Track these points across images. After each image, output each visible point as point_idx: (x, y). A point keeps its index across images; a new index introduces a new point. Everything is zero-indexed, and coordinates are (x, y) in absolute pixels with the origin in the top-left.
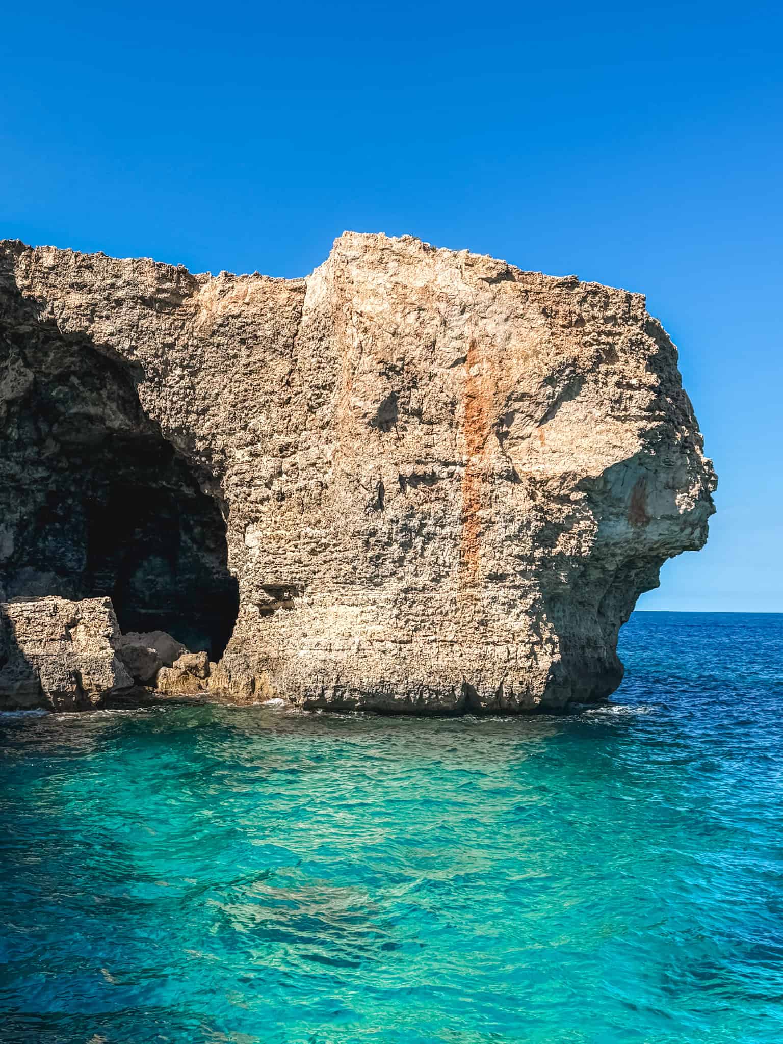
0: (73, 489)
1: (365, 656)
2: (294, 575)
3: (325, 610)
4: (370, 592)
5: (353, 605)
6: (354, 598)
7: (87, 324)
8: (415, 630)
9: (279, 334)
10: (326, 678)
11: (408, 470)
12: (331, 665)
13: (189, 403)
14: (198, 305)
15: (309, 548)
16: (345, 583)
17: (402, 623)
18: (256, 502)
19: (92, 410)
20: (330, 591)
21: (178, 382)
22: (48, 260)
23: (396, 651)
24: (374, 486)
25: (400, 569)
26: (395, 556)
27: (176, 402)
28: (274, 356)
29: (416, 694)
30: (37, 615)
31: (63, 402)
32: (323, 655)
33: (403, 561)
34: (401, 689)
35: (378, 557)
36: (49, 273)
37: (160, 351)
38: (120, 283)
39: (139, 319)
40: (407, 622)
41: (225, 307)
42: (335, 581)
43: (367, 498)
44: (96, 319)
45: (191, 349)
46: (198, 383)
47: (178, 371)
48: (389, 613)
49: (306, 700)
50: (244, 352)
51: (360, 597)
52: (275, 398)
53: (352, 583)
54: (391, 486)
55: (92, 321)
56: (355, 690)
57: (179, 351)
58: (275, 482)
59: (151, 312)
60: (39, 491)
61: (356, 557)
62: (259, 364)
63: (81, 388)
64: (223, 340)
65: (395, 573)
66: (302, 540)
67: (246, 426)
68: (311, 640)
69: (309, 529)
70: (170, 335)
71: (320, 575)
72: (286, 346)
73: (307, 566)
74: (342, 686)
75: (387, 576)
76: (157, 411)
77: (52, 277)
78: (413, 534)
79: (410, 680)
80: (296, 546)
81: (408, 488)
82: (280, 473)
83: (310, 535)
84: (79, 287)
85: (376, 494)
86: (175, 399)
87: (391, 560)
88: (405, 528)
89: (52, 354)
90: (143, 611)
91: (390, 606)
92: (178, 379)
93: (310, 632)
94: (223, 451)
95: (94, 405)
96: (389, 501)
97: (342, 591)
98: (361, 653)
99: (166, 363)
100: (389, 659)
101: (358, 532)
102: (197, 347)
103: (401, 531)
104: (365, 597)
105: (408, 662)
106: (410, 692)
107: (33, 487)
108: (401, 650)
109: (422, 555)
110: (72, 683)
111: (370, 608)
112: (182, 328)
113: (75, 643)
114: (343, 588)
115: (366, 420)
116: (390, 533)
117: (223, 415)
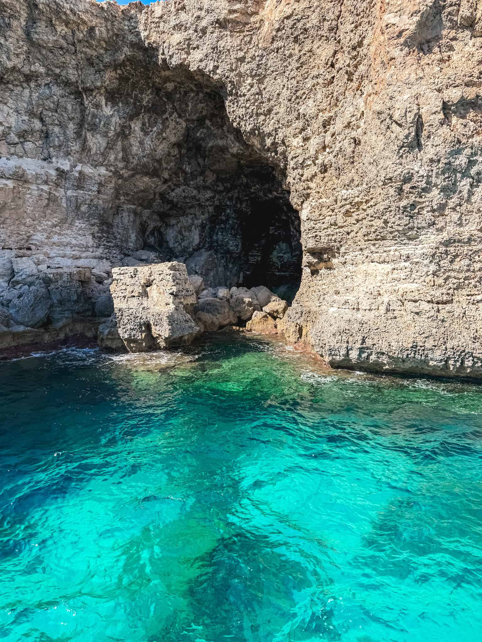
0: (228, 203)
1: (395, 318)
2: (330, 237)
3: (355, 269)
4: (403, 247)
5: (384, 262)
6: (385, 254)
7: (185, 56)
8: (456, 289)
9: (324, 20)
10: (351, 339)
11: (454, 95)
12: (356, 326)
13: (259, 107)
14: (262, 20)
15: (343, 210)
16: (376, 240)
17: (441, 281)
18: (307, 180)
19: (221, 143)
20: (361, 249)
21: (249, 90)
22: (158, 11)
23: (432, 313)
24: (410, 120)
25: (441, 218)
26: (434, 203)
27: (248, 108)
28: (320, 43)
29: (455, 361)
30: (122, 277)
31: (203, 139)
32: (348, 314)
33: (444, 209)
34: (438, 354)
35: (413, 206)
36: (159, 22)
37: (234, 65)
38: (203, 13)
39: (218, 41)
40: (446, 279)
41: (281, 12)
42: (366, 238)
43: (401, 137)
44: (191, 51)
45: (258, 59)
46: (264, 89)
47: (249, 81)
48: (425, 269)
49: (331, 358)
50: (297, 48)
51: (392, 253)
52: (320, 81)
53: (383, 239)
54: (432, 117)
55: (188, 53)
56: (383, 354)
57: (248, 63)
58: (320, 157)
59: (226, 33)
60: (210, 205)
61: (387, 209)
62: (308, 55)
63: (212, 128)
64: (280, 44)
65: (434, 223)
66: (339, 204)
67: (299, 114)
68: (341, 299)
69: (344, 191)
70: (241, 50)
71: (352, 234)
72: (331, 30)
73: (342, 227)
74: (368, 348)
75: (423, 228)
76: (238, 119)
77: (162, 24)
78: (459, 175)
79: (449, 345)
80: (333, 211)
81: (454, 120)
82: (324, 148)
83: (345, 197)
84: (179, 27)
85: (413, 129)
86: (248, 105)
87: (429, 209)
88: (449, 168)
89: (190, 104)
90: (278, 274)
91: (426, 262)
92: (249, 87)
93: (342, 290)
94: (283, 142)
95: (222, 138)
96: (429, 137)
97: (373, 248)
98: (390, 314)
99: (240, 75)
100: (423, 322)
101: (390, 179)
102: (262, 56)
103: (443, 173)
104: (397, 253)
105: (447, 324)
106: (449, 358)
107: (207, 204)
108: (438, 311)
109: (468, 201)
110: (142, 332)
111: (403, 264)
112: (250, 42)
113: (150, 299)
114: (374, 245)
115: (402, 40)
116: (429, 176)
117: (282, 110)
